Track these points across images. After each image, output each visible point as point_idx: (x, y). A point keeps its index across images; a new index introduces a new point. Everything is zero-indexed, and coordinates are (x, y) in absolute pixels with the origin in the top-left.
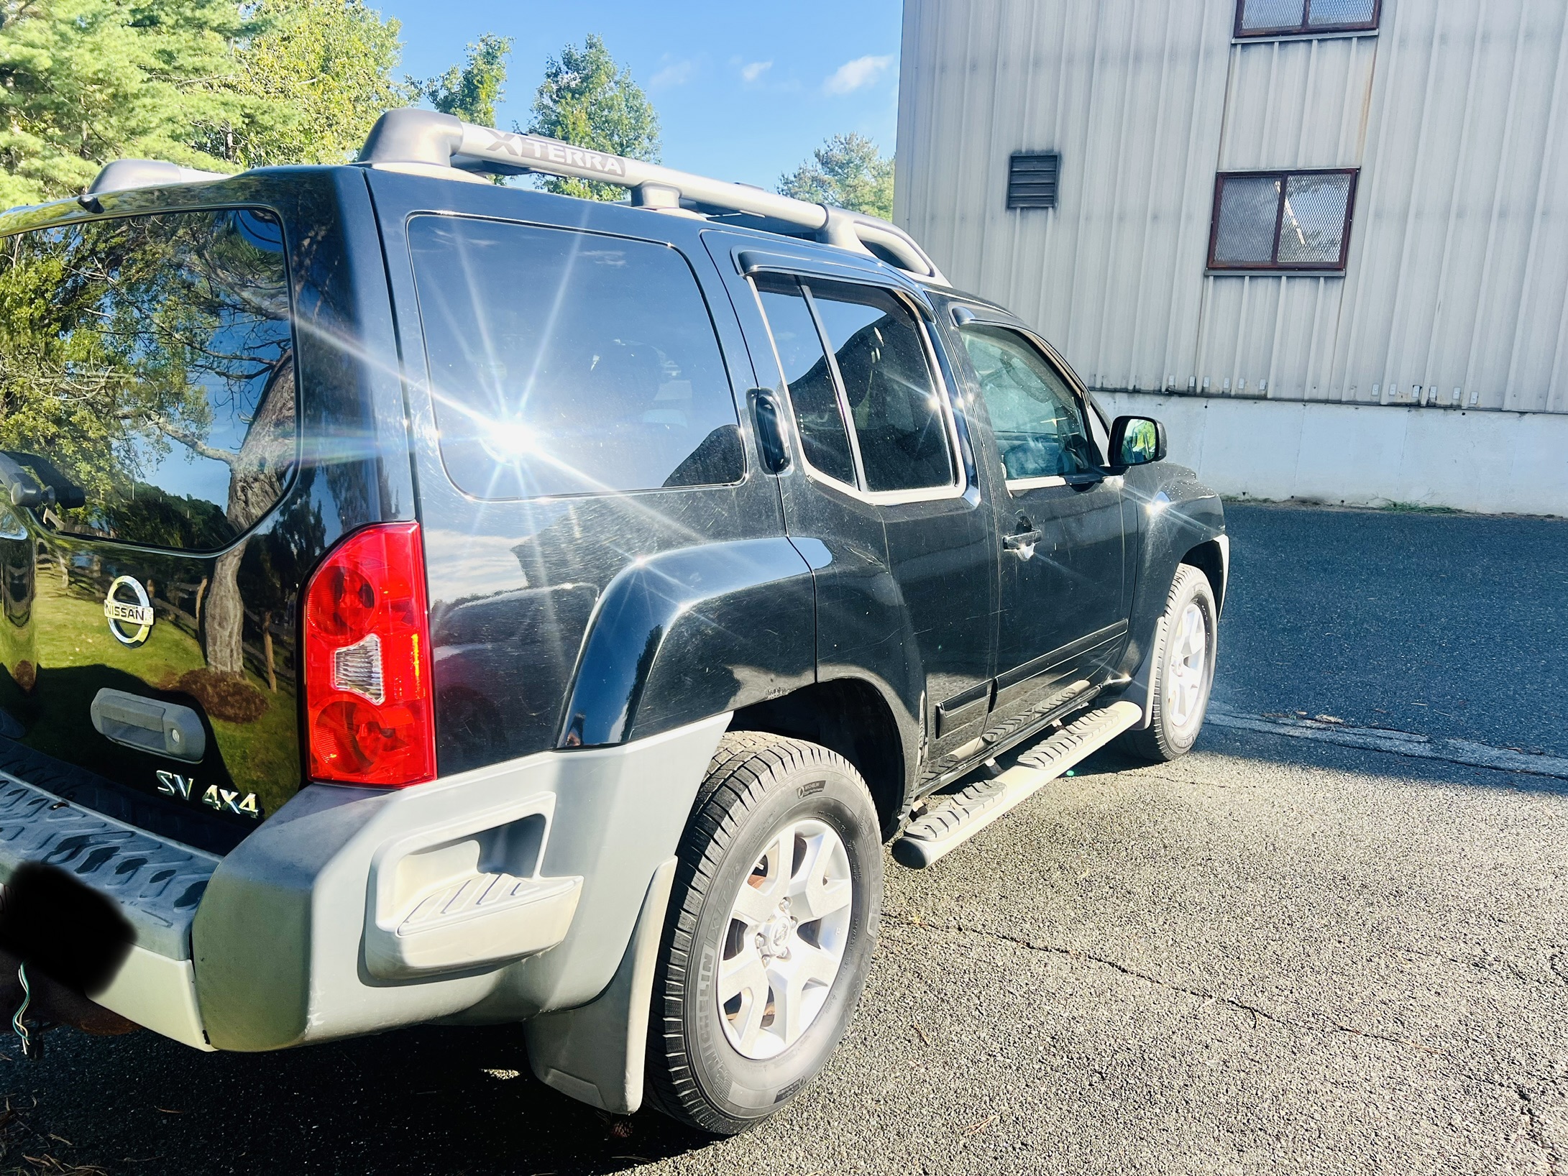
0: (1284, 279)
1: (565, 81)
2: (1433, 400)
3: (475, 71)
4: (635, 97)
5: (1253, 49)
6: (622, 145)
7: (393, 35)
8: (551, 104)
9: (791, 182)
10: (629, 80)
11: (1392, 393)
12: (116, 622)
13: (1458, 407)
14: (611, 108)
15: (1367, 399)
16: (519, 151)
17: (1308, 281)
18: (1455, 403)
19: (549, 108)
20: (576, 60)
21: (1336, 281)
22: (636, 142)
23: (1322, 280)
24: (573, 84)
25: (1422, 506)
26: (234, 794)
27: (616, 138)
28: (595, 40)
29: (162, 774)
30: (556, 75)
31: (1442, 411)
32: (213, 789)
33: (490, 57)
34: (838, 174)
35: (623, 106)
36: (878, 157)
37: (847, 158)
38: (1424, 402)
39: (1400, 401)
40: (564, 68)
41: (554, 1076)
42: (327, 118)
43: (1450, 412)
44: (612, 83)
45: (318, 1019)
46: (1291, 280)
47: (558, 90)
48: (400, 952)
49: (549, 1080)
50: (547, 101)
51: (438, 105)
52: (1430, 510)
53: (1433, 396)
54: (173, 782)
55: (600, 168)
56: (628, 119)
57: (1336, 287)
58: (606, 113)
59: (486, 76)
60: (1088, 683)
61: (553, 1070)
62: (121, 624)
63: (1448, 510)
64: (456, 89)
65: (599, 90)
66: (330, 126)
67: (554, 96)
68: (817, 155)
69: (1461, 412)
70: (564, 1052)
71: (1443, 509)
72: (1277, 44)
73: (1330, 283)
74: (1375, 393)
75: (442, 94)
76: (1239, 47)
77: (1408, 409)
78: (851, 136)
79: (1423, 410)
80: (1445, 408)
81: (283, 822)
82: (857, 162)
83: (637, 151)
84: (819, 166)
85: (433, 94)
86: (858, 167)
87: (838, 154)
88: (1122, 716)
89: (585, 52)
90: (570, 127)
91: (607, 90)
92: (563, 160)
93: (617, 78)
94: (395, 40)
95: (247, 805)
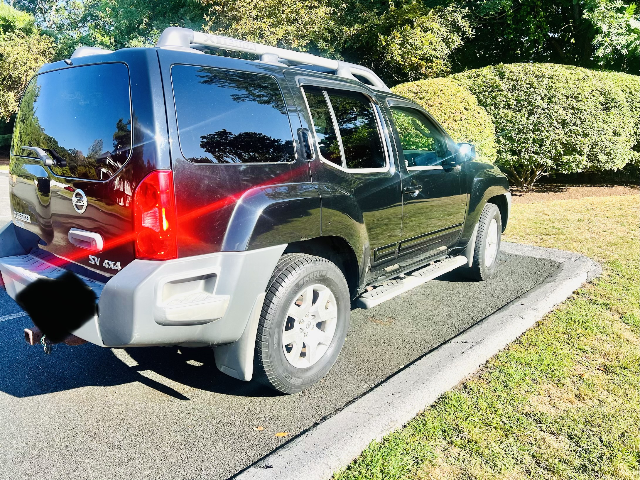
12: (76, 205)
16: (216, 42)
26: (113, 263)
29: (91, 257)
32: (106, 261)
41: (224, 368)
45: (138, 335)
48: (165, 315)
49: (222, 370)
54: (94, 259)
55: (246, 47)
60: (447, 248)
61: (223, 366)
62: (78, 206)
70: (226, 359)
88: (459, 261)
92: (232, 45)
95: (117, 266)
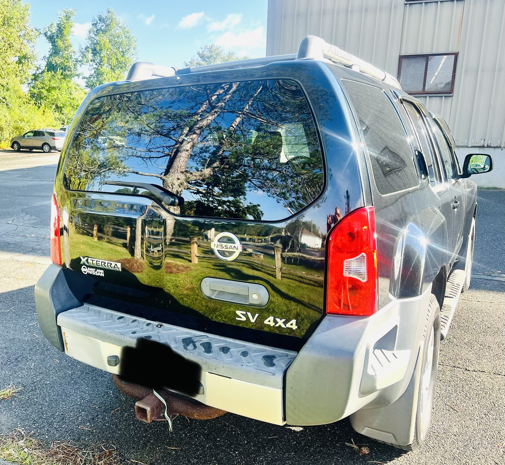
0: (428, 97)
1: (99, 27)
2: (489, 145)
3: (62, 23)
4: (128, 32)
5: (414, 6)
6: (123, 52)
7: (27, 10)
8: (94, 36)
9: (188, 65)
10: (125, 26)
11: (473, 142)
13: (500, 147)
14: (118, 37)
15: (463, 145)
16: (334, 52)
17: (438, 98)
18: (498, 146)
19: (93, 38)
20: (103, 18)
21: (449, 97)
22: (129, 51)
23: (443, 97)
24: (103, 28)
25: (485, 187)
26: (283, 320)
27: (121, 49)
28: (110, 10)
30: (96, 24)
31: (493, 149)
32: (271, 318)
33: (68, 18)
34: (207, 61)
35: (123, 36)
36: (223, 54)
37: (210, 54)
38: (486, 146)
39: (476, 145)
40: (99, 21)
42: (9, 44)
43: (496, 149)
44: (118, 27)
46: (431, 98)
47: (97, 31)
48: (376, 383)
50: (92, 35)
51: (48, 38)
52: (488, 188)
53: (489, 143)
55: (347, 58)
56: (125, 41)
57: (450, 99)
58: (116, 39)
59: (66, 25)
61: (367, 428)
63: (496, 188)
64: (54, 31)
65: (113, 30)
66: (10, 47)
67: (95, 33)
68: (198, 54)
69: (501, 149)
71: (494, 188)
72: (423, 4)
73: (447, 98)
74: (466, 142)
75: (49, 33)
76: (408, 5)
77: (479, 148)
78: (212, 45)
79: (485, 149)
80: (495, 147)
81: (325, 331)
82: (215, 56)
83: (129, 54)
84: (199, 58)
85: (45, 34)
86: (215, 58)
87: (207, 53)
89: (106, 15)
90: (103, 45)
91: (116, 30)
92: (341, 55)
93: (120, 25)
94: (29, 12)
95: (292, 325)
